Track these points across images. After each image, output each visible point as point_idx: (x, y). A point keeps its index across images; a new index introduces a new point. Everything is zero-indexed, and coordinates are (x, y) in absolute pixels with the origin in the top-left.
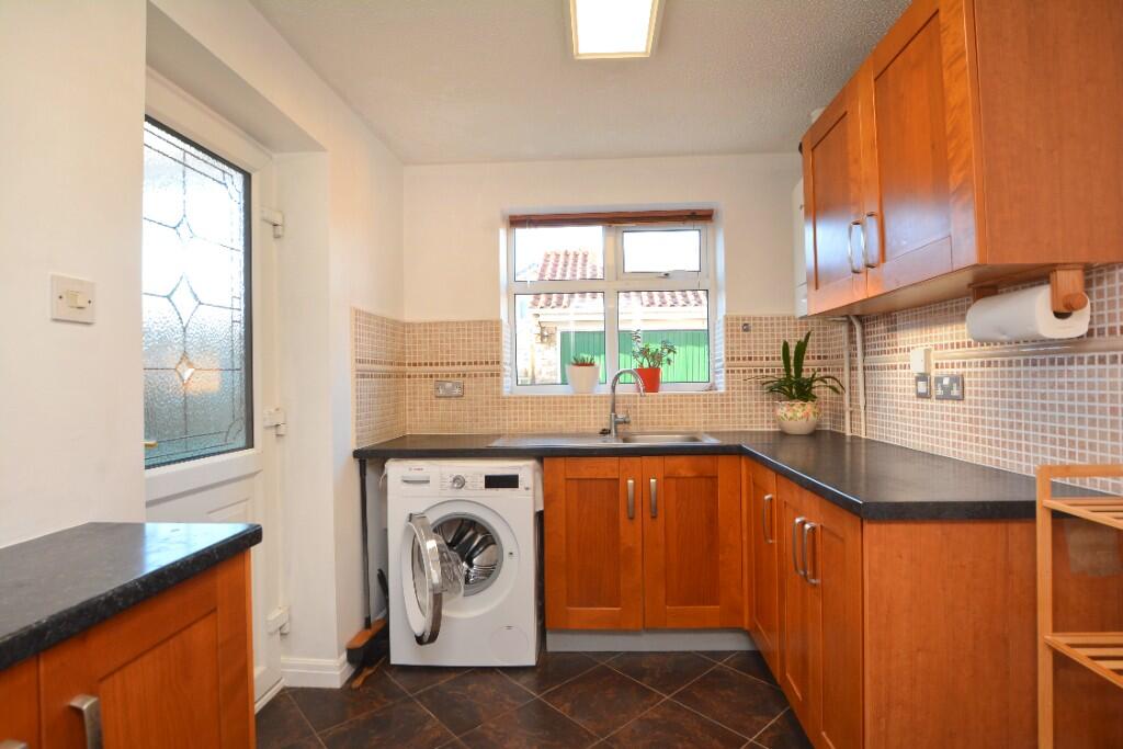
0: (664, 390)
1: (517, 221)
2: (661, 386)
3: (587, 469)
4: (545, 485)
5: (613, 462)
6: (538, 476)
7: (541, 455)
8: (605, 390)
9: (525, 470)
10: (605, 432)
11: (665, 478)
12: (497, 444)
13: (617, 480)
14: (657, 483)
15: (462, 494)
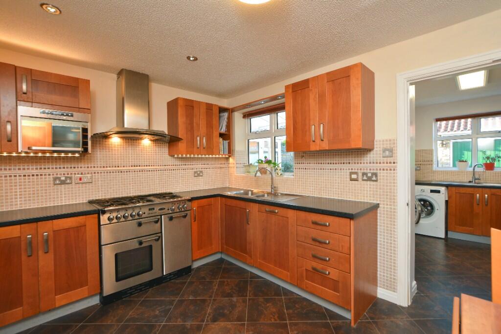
0: (496, 170)
1: (437, 120)
2: (495, 169)
3: (462, 190)
4: (448, 194)
5: (472, 189)
6: (446, 191)
7: (447, 186)
8: (471, 169)
9: (443, 189)
10: (470, 182)
11: (491, 195)
12: (433, 182)
13: (473, 194)
14: (488, 196)
15: (424, 194)
